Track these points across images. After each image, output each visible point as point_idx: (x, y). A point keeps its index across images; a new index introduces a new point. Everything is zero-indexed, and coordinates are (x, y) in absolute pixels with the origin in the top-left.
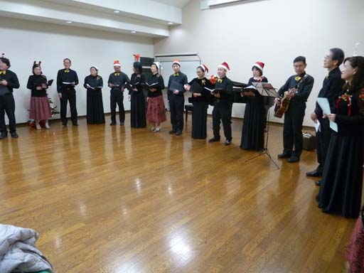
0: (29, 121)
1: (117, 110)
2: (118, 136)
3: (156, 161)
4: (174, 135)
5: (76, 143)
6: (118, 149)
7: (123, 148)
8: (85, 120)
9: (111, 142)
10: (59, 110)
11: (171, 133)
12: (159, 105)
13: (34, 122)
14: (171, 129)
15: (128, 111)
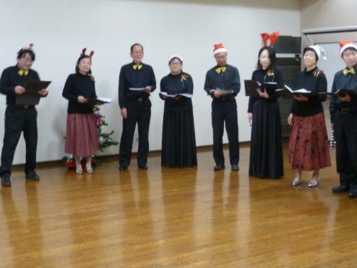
0: (65, 158)
1: (225, 140)
2: (226, 194)
3: (303, 252)
4: (345, 197)
5: (145, 204)
6: (223, 220)
7: (233, 219)
8: (159, 159)
9: (211, 205)
10: (117, 137)
11: (336, 191)
12: (314, 133)
13: (74, 160)
14: (338, 184)
15: (245, 144)
